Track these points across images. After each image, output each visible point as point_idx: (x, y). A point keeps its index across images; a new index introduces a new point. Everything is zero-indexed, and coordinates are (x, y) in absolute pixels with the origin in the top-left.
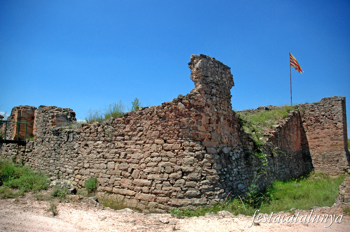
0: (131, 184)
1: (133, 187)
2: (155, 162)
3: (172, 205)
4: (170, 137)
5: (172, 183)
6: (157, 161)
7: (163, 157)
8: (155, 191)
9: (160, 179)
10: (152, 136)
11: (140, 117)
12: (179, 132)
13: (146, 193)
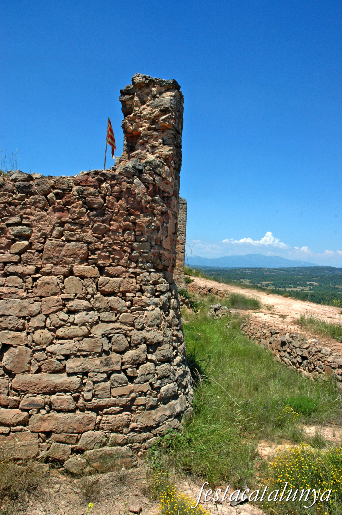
0: (7, 391)
1: (15, 398)
2: (84, 325)
3: (140, 428)
4: (113, 259)
5: (132, 375)
6: (88, 322)
7: (103, 312)
8: (96, 401)
9: (103, 370)
10: (65, 256)
11: (22, 199)
12: (132, 250)
13: (65, 412)
